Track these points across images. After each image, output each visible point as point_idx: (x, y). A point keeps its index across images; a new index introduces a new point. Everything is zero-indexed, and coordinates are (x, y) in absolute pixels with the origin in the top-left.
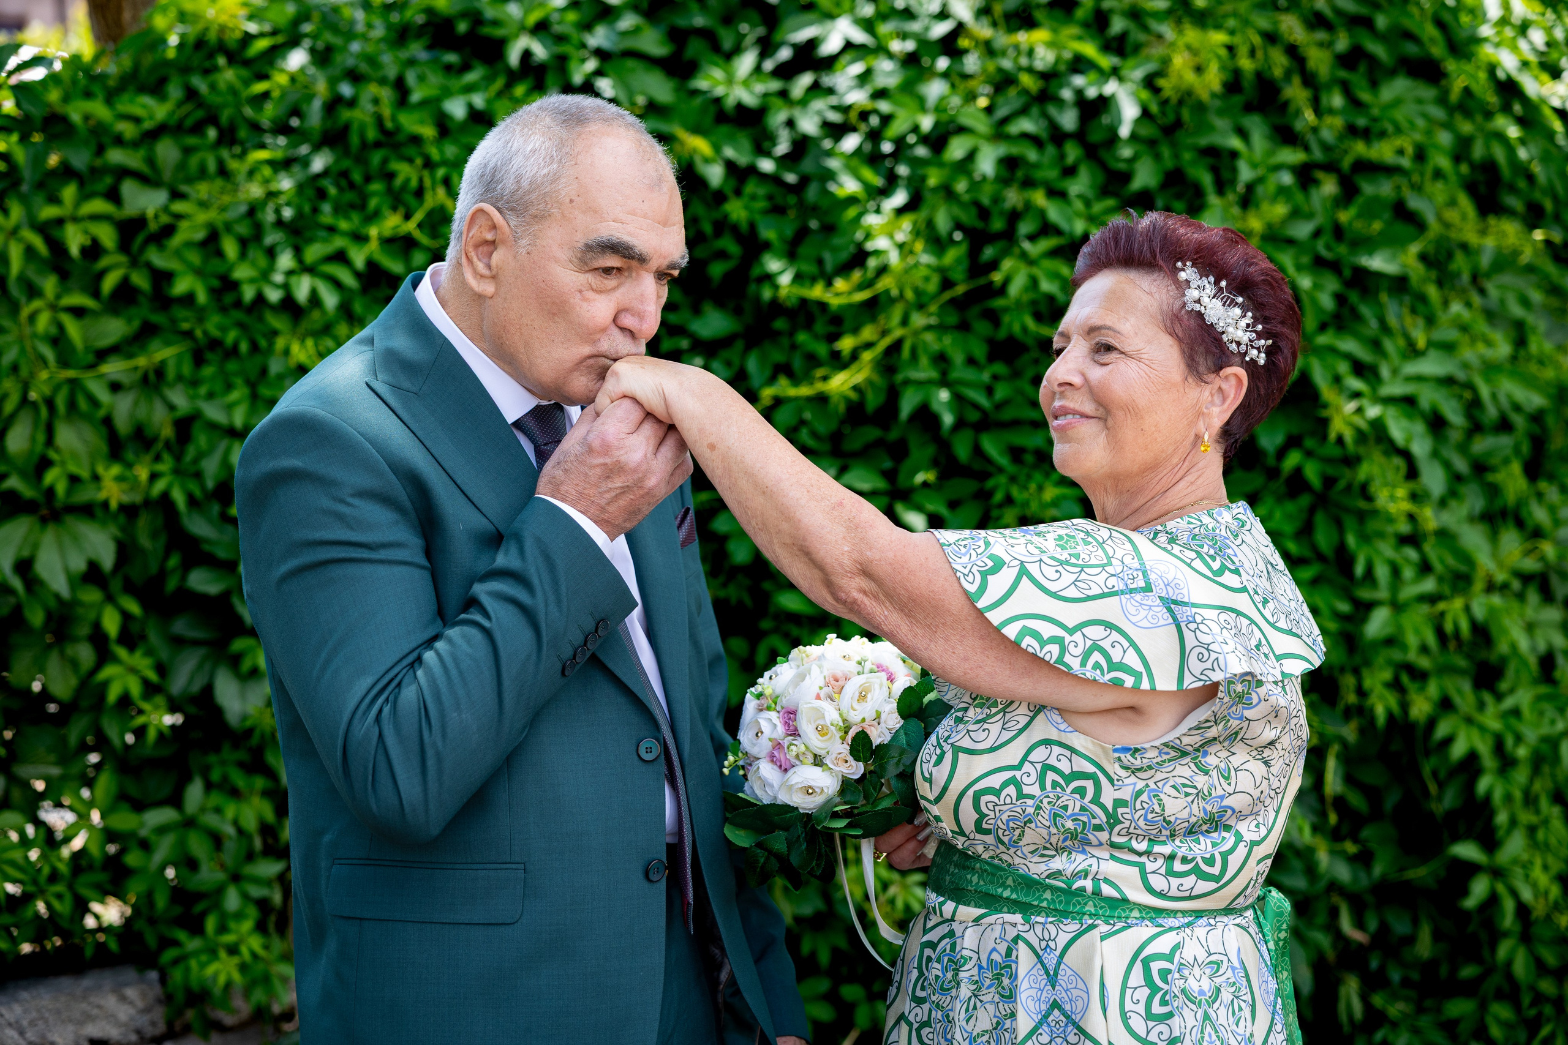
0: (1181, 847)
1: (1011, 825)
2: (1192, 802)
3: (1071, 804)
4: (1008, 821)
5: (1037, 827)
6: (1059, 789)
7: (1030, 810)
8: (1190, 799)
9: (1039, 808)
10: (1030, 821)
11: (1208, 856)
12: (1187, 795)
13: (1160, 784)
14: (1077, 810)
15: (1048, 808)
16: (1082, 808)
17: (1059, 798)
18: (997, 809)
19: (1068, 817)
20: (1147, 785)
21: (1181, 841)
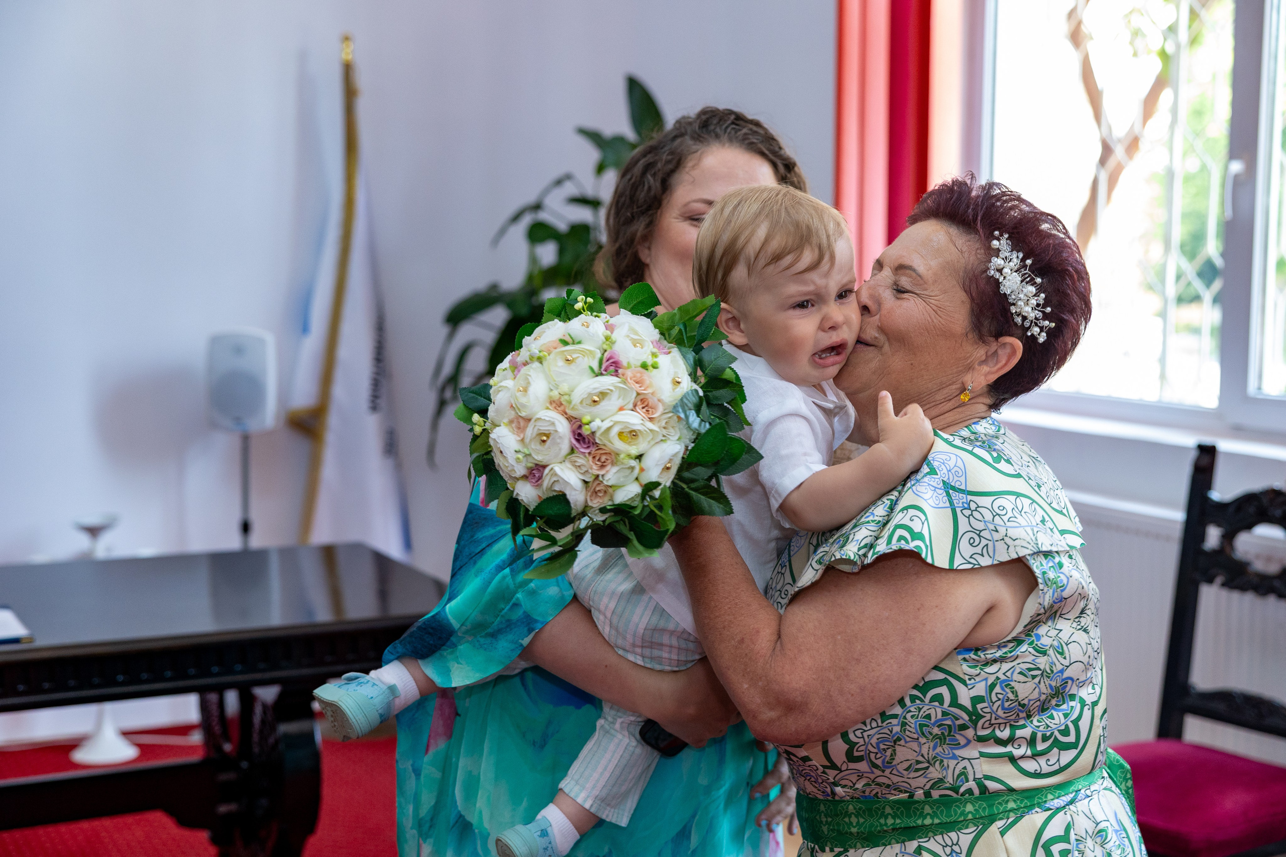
0: (1039, 727)
1: (882, 746)
2: (1039, 682)
3: (932, 712)
4: (878, 744)
5: (906, 742)
6: (918, 702)
7: (897, 729)
8: (1037, 680)
9: (904, 724)
10: (899, 739)
11: (1063, 727)
12: (1034, 677)
13: (1008, 674)
14: (939, 716)
15: (913, 721)
16: (944, 714)
17: (920, 709)
18: (865, 734)
19: (934, 724)
20: (998, 678)
21: (1038, 721)
